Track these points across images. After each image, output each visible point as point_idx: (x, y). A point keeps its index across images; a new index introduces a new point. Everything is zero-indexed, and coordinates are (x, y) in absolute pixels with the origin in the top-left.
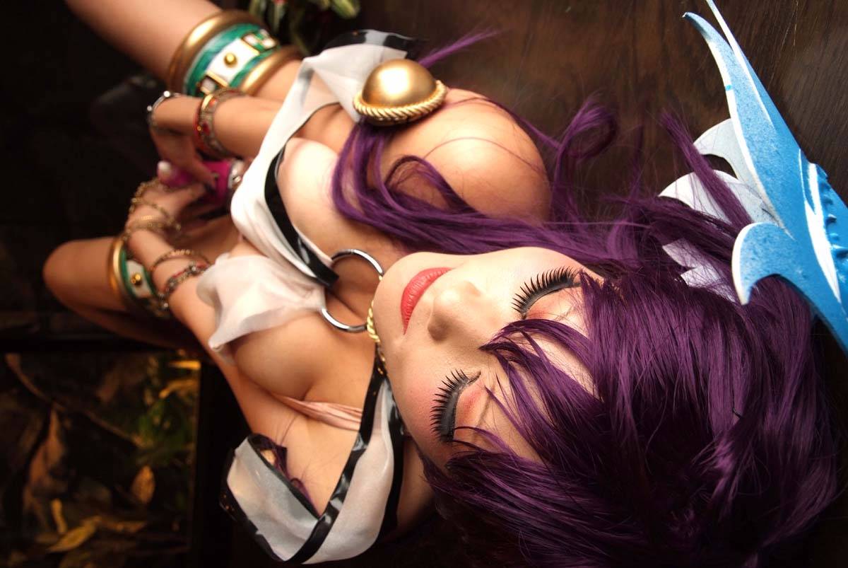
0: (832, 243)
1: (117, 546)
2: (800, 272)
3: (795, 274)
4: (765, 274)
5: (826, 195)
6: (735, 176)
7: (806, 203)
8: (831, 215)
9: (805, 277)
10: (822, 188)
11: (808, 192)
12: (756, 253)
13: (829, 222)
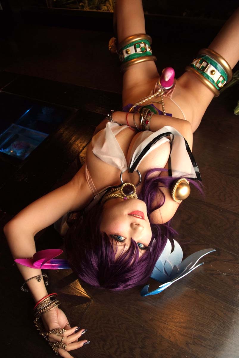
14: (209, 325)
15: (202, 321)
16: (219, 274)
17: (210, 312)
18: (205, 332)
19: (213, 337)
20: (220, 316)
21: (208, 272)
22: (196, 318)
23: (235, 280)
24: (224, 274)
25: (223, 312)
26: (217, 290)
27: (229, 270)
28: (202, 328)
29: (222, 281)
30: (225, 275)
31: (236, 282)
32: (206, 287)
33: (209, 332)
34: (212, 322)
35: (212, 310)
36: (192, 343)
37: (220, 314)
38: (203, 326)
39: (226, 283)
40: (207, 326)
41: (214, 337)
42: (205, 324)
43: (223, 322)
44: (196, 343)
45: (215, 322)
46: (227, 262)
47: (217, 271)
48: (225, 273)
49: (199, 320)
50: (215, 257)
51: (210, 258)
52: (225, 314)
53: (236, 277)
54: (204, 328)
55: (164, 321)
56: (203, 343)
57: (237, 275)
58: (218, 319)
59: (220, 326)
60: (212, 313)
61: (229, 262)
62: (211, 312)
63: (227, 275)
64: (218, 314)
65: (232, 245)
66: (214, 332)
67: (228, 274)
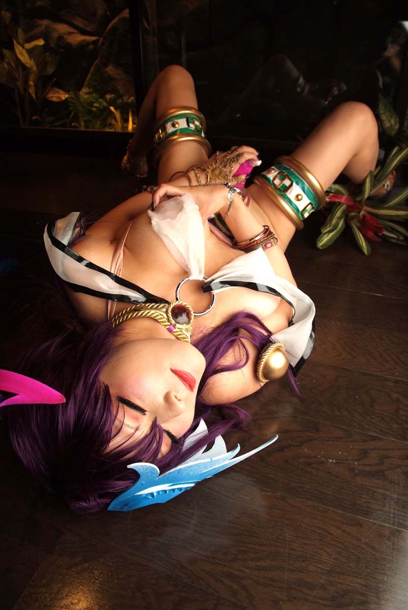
0: (157, 492)
1: (20, 84)
2: (143, 482)
3: (141, 481)
4: (139, 472)
5: (176, 490)
6: (203, 453)
7: (170, 484)
8: (168, 492)
9: (142, 484)
10: (180, 489)
11: (177, 484)
12: (146, 470)
13: (165, 491)
14: (315, 557)
15: (301, 551)
16: (322, 463)
17: (315, 532)
18: (310, 571)
19: (328, 580)
20: (337, 537)
21: (300, 461)
22: (288, 546)
23: (353, 470)
24: (331, 461)
25: (339, 528)
26: (324, 490)
27: (340, 453)
28: (303, 564)
29: (330, 473)
30: (333, 462)
31: (356, 472)
32: (300, 487)
33: (319, 570)
34: (321, 549)
35: (318, 527)
36: (286, 598)
37: (335, 534)
38: (303, 561)
39: (337, 476)
40: (314, 559)
41: (330, 579)
42: (308, 555)
43: (343, 547)
44: (295, 598)
45: (328, 550)
46: (333, 440)
47: (317, 457)
48: (333, 459)
49: (294, 550)
50: (310, 434)
51: (300, 437)
52: (344, 531)
53: (355, 464)
54: (308, 565)
55: (220, 560)
56: (308, 595)
57: (356, 460)
58: (333, 543)
59: (339, 556)
60: (319, 534)
61: (337, 441)
62: (318, 531)
63: (336, 463)
64: (332, 534)
65: (338, 413)
66: (328, 569)
67: (338, 461)
